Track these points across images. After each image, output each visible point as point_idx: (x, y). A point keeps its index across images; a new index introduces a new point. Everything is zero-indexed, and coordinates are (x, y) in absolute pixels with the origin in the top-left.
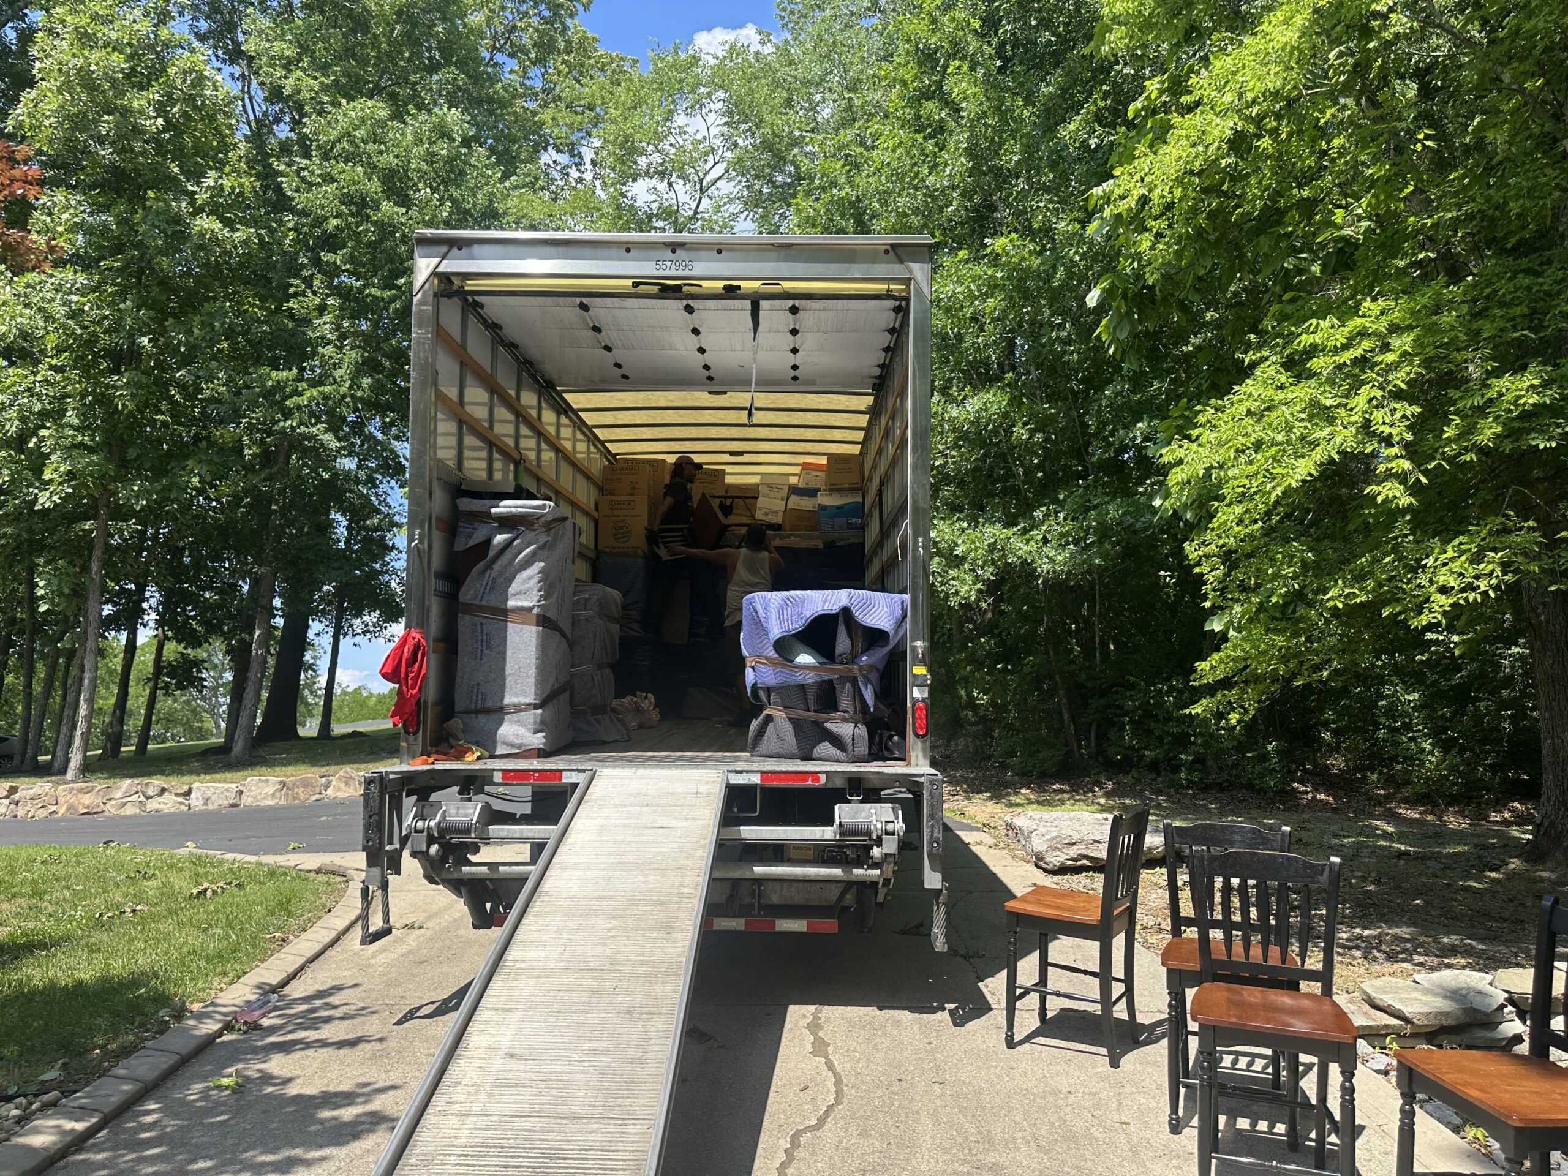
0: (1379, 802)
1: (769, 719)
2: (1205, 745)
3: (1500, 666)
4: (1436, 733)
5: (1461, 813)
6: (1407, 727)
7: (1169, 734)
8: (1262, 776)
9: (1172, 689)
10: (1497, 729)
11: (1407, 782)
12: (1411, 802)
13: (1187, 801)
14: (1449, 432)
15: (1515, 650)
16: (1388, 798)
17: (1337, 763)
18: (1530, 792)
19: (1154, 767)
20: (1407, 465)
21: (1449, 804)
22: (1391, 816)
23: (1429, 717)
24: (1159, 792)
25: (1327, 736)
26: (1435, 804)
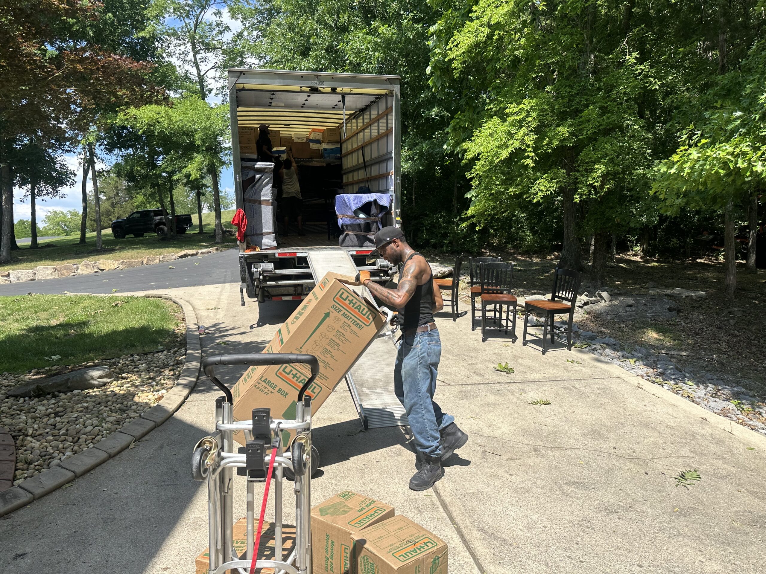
0: (511, 254)
1: (347, 235)
2: (454, 237)
3: (554, 203)
4: (531, 230)
5: (538, 257)
6: (522, 227)
7: (440, 233)
8: (472, 247)
9: (442, 216)
10: (552, 226)
11: (521, 247)
12: (522, 254)
13: (446, 258)
14: (545, 142)
15: (559, 198)
16: (514, 253)
17: (496, 241)
18: (559, 248)
19: (434, 246)
20: (533, 154)
21: (534, 254)
22: (515, 259)
23: (530, 223)
24: (436, 255)
25: (492, 231)
26: (529, 255)
